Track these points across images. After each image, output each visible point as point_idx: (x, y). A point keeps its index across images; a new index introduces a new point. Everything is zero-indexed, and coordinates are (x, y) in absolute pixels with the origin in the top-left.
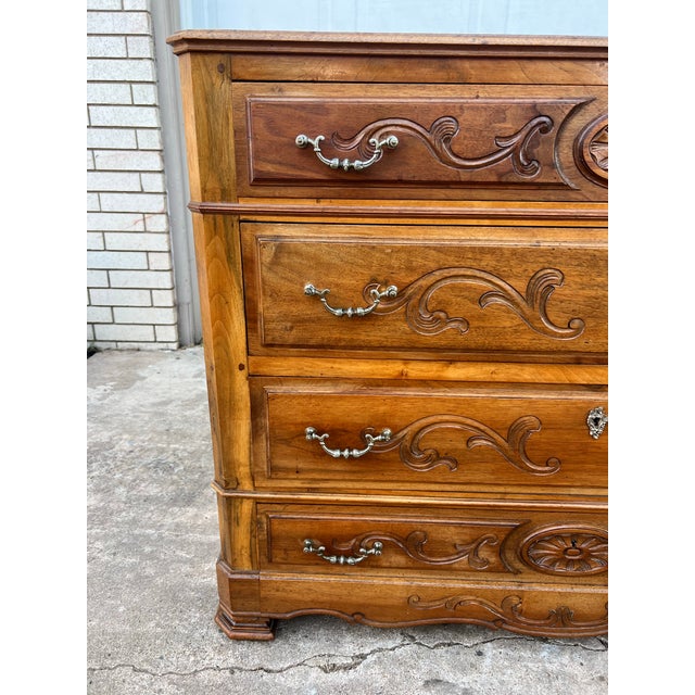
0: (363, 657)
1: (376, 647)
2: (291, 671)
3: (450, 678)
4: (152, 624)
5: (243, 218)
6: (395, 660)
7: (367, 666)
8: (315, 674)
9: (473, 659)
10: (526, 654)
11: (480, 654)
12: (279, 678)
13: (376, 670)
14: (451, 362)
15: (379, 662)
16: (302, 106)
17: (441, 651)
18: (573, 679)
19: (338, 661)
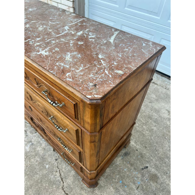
11: (36, 133)
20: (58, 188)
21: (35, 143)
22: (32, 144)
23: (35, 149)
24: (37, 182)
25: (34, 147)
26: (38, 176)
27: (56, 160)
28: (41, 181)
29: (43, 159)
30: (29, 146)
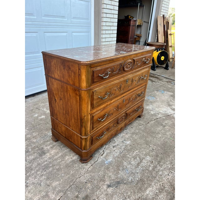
0: (104, 151)
1: (104, 148)
2: (99, 159)
3: (114, 145)
4: (72, 172)
5: (91, 89)
6: (107, 148)
7: (106, 151)
8: (101, 157)
9: (114, 141)
10: (118, 137)
11: (114, 140)
12: (98, 161)
13: (107, 151)
14: (112, 100)
15: (106, 150)
16: (99, 70)
17: (110, 143)
18: (124, 136)
19: (102, 153)
20: (147, 126)
21: (123, 139)
22: (124, 140)
23: (128, 138)
24: (148, 134)
25: (126, 139)
26: (144, 134)
27: (132, 128)
28: (147, 132)
29: (133, 133)
30: (126, 142)
